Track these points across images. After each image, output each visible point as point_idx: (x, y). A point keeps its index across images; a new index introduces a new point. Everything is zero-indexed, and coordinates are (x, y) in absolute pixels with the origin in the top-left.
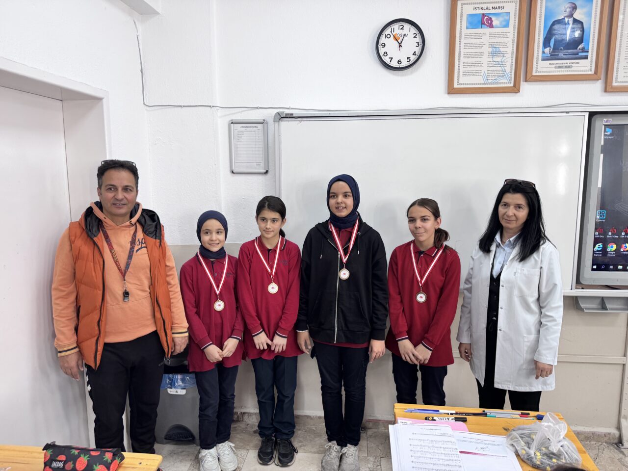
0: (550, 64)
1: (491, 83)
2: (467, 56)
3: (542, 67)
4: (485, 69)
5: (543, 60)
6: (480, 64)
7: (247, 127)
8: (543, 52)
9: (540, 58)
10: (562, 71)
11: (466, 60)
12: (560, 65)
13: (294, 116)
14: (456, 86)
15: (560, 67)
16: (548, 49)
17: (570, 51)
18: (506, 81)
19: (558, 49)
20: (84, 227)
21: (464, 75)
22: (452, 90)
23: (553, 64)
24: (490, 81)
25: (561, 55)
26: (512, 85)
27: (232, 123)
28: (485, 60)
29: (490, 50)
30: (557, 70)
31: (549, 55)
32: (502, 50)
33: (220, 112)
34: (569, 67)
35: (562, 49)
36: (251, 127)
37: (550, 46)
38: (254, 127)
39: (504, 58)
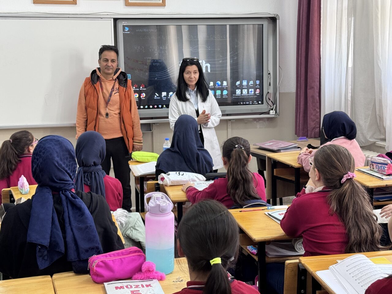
22: (36, 1)
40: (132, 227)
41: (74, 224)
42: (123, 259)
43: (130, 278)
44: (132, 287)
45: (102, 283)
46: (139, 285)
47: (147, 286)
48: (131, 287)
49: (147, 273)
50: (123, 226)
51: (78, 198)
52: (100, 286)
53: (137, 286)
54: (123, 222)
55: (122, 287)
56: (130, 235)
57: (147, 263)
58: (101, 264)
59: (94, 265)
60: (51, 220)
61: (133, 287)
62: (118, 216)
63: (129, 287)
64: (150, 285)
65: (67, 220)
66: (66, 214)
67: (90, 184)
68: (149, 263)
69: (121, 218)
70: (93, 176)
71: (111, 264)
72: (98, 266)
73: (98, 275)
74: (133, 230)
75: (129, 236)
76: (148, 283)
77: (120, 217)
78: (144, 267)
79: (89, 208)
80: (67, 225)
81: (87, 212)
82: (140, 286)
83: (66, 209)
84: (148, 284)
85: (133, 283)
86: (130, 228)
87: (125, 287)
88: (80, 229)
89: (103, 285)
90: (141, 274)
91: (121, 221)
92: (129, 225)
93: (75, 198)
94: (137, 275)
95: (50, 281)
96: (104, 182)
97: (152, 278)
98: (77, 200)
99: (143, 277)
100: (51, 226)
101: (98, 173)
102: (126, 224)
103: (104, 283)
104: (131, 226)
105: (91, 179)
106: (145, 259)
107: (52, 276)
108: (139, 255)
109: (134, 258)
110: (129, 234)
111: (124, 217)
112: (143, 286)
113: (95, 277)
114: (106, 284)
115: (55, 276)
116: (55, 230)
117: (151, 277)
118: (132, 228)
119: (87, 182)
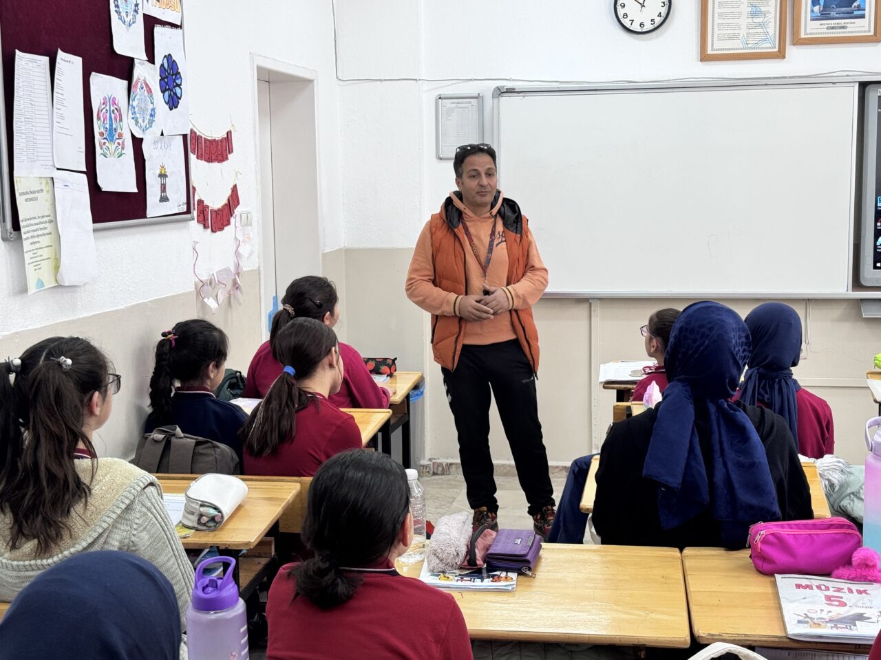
0: (821, 24)
1: (751, 48)
2: (721, 16)
3: (811, 27)
4: (743, 32)
5: (812, 20)
6: (738, 26)
7: (459, 103)
8: (812, 11)
9: (809, 18)
10: (835, 33)
11: (721, 21)
12: (833, 25)
13: (516, 90)
14: (710, 52)
15: (833, 28)
16: (818, 7)
17: (843, 9)
18: (769, 45)
19: (829, 7)
20: (445, 218)
21: (719, 39)
22: (705, 57)
23: (824, 24)
24: (750, 46)
25: (833, 14)
26: (776, 50)
27: (440, 98)
28: (744, 21)
29: (750, 9)
30: (829, 31)
31: (819, 14)
32: (763, 9)
33: (426, 86)
34: (843, 27)
35: (833, 8)
36: (463, 103)
37: (820, 5)
38: (466, 103)
39: (766, 19)
40: (853, 493)
41: (731, 455)
42: (815, 536)
43: (828, 575)
44: (829, 590)
45: (771, 574)
46: (843, 589)
47: (860, 592)
48: (827, 589)
49: (861, 569)
50: (834, 489)
51: (739, 411)
52: (767, 579)
53: (839, 588)
54: (836, 482)
55: (807, 587)
56: (849, 508)
57: (864, 549)
58: (772, 539)
59: (758, 538)
60: (688, 445)
61: (831, 589)
62: (825, 468)
63: (823, 588)
64: (865, 592)
65: (717, 447)
66: (716, 436)
67: (768, 399)
68: (867, 549)
69: (831, 472)
70: (776, 387)
71: (792, 542)
72: (765, 541)
73: (764, 558)
74: (855, 499)
75: (847, 511)
76: (862, 587)
77: (828, 470)
78: (857, 557)
79: (758, 430)
80: (717, 455)
81: (755, 437)
82: (847, 591)
83: (715, 428)
84: (862, 589)
85: (832, 583)
86: (849, 495)
87: (815, 588)
88: (740, 465)
89: (773, 579)
90: (849, 569)
91: (830, 478)
92: (847, 489)
93: (735, 410)
94: (841, 571)
95: (678, 558)
96: (796, 399)
97: (872, 579)
98: (738, 413)
99: (853, 576)
100: (686, 456)
101: (787, 383)
102: (841, 486)
103: (776, 575)
104: (852, 491)
105: (771, 392)
106: (859, 543)
107: (681, 551)
108: (849, 534)
109: (837, 536)
110: (846, 506)
111: (838, 471)
112: (850, 591)
113: (760, 563)
114: (778, 577)
115: (687, 551)
116: (693, 463)
117: (869, 578)
118: (852, 496)
119: (763, 397)
